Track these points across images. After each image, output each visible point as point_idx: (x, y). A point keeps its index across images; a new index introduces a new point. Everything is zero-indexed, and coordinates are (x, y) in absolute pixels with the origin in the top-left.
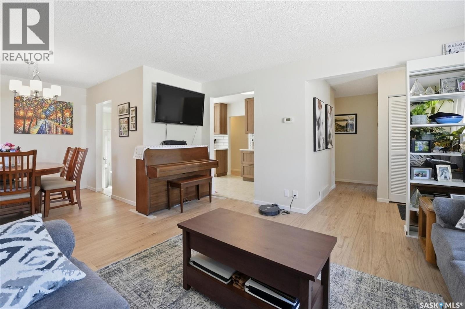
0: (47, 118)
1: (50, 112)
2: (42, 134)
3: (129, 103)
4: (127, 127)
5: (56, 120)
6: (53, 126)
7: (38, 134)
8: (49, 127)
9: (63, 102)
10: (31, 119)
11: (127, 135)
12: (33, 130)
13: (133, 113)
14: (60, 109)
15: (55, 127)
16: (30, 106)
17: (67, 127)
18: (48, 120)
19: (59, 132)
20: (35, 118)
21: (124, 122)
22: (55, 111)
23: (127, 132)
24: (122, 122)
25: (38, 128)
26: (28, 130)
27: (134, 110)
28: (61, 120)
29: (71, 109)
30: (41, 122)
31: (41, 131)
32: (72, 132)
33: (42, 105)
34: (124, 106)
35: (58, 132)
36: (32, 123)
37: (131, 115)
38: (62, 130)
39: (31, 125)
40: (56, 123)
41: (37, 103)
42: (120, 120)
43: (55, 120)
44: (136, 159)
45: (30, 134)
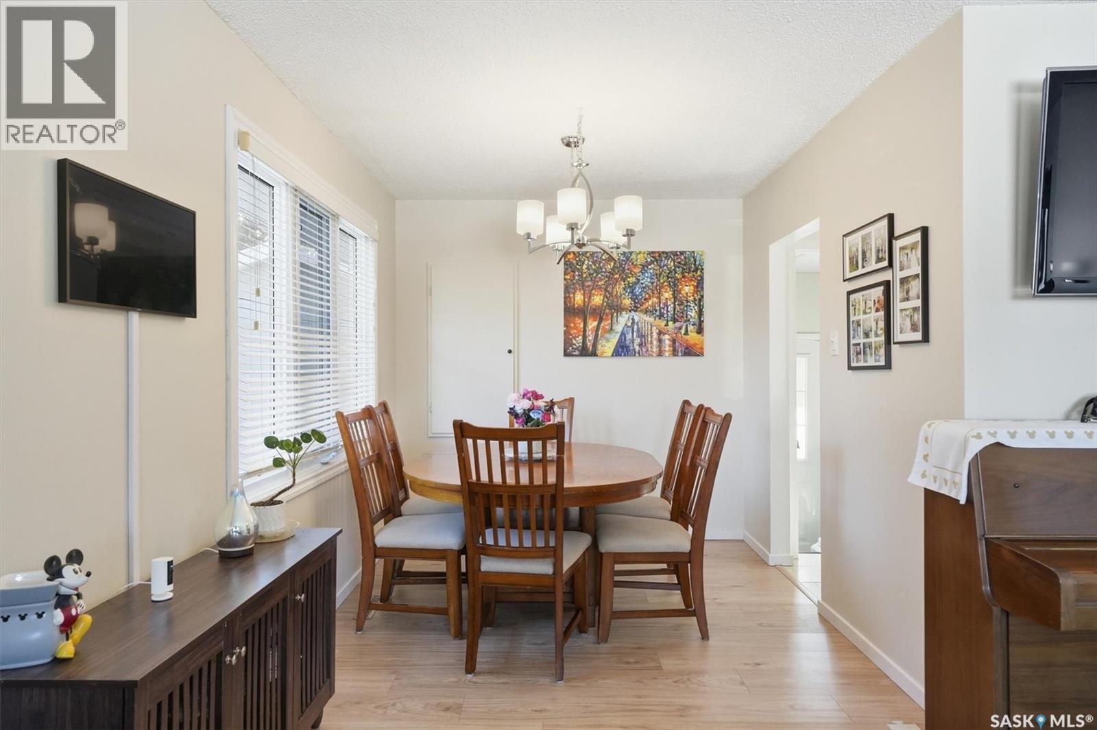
0: (635, 309)
1: (644, 288)
2: (625, 355)
3: (891, 217)
4: (882, 324)
5: (658, 313)
6: (651, 330)
7: (616, 355)
8: (642, 336)
9: (675, 254)
10: (599, 314)
11: (882, 363)
12: (605, 346)
13: (909, 260)
14: (668, 278)
15: (655, 335)
16: (597, 275)
17: (686, 333)
18: (637, 313)
19: (667, 349)
20: (607, 311)
21: (870, 304)
22: (655, 284)
23: (882, 351)
24: (862, 304)
25: (614, 339)
26: (593, 347)
27: (913, 247)
28: (672, 312)
29: (699, 273)
30: (623, 320)
31: (622, 347)
32: (702, 348)
33: (624, 270)
34: (869, 234)
35: (663, 349)
36: (602, 325)
37: (902, 269)
38: (674, 341)
39: (600, 332)
40: (658, 322)
41: (612, 264)
42: (852, 297)
43: (656, 311)
44: (927, 491)
45: (597, 356)
